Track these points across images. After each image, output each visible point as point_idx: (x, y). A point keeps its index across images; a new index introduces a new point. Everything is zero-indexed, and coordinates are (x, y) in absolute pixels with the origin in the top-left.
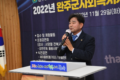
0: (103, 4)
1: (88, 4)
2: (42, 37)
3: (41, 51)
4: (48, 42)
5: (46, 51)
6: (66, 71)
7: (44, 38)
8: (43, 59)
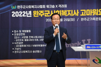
0: (65, 15)
2: (19, 33)
3: (18, 42)
5: (22, 41)
7: (20, 33)
8: (19, 47)
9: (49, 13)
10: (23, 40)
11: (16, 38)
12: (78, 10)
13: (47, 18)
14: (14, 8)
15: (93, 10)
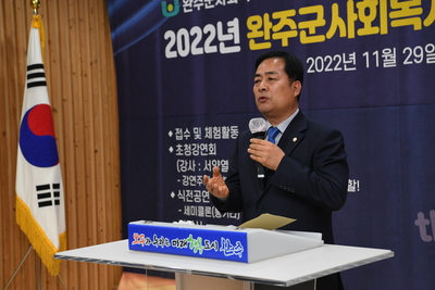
0: (412, 26)
1: (359, 24)
3: (189, 188)
4: (212, 157)
6: (244, 259)
8: (195, 219)
9: (321, 22)
11: (183, 167)
13: (314, 50)
14: (171, 10)
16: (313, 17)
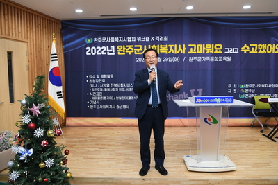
0: (165, 53)
2: (96, 78)
3: (94, 92)
4: (103, 83)
5: (101, 92)
7: (98, 79)
8: (96, 100)
9: (141, 49)
10: (102, 90)
11: (92, 86)
12: (184, 45)
13: (138, 56)
14: (89, 41)
15: (207, 45)
16: (139, 48)
